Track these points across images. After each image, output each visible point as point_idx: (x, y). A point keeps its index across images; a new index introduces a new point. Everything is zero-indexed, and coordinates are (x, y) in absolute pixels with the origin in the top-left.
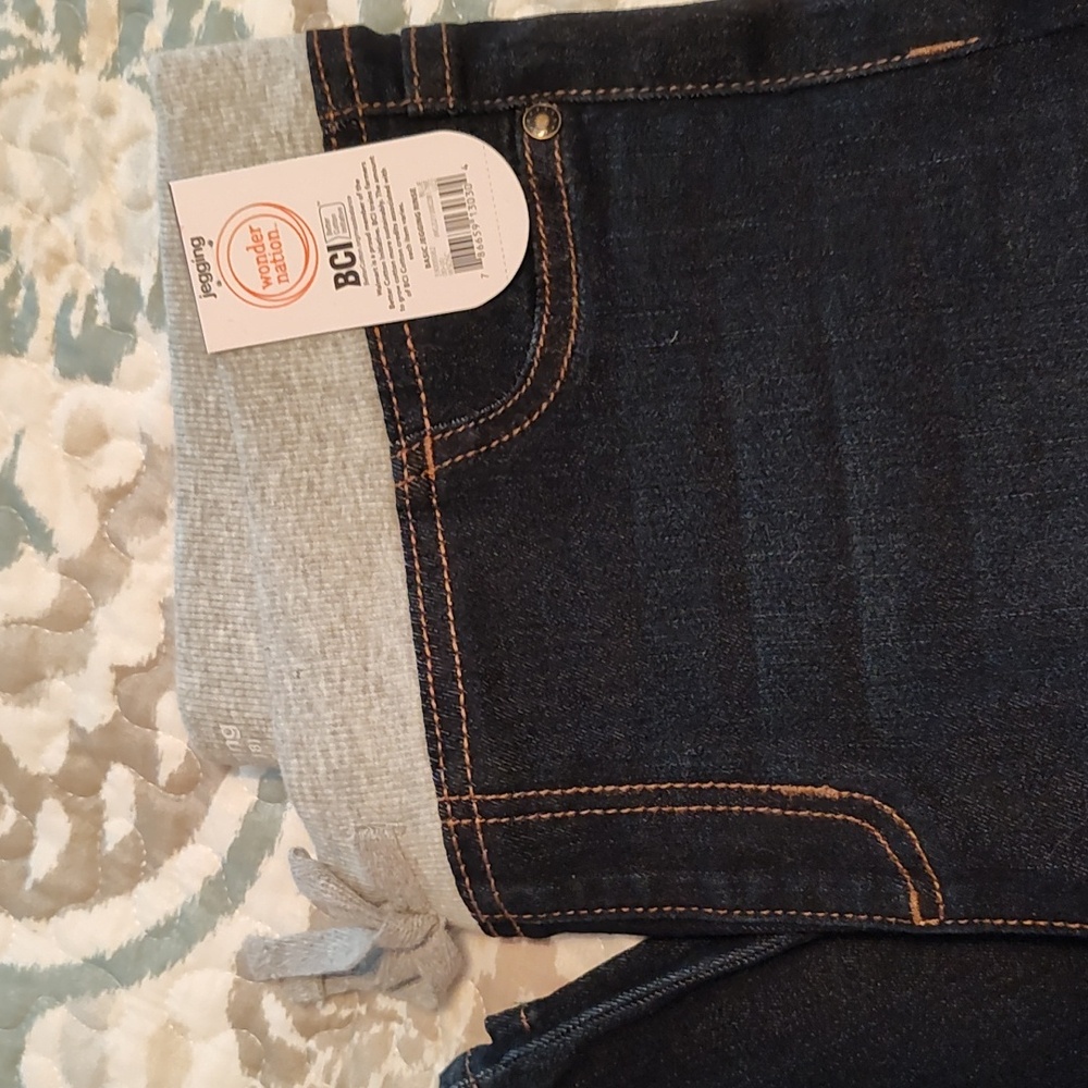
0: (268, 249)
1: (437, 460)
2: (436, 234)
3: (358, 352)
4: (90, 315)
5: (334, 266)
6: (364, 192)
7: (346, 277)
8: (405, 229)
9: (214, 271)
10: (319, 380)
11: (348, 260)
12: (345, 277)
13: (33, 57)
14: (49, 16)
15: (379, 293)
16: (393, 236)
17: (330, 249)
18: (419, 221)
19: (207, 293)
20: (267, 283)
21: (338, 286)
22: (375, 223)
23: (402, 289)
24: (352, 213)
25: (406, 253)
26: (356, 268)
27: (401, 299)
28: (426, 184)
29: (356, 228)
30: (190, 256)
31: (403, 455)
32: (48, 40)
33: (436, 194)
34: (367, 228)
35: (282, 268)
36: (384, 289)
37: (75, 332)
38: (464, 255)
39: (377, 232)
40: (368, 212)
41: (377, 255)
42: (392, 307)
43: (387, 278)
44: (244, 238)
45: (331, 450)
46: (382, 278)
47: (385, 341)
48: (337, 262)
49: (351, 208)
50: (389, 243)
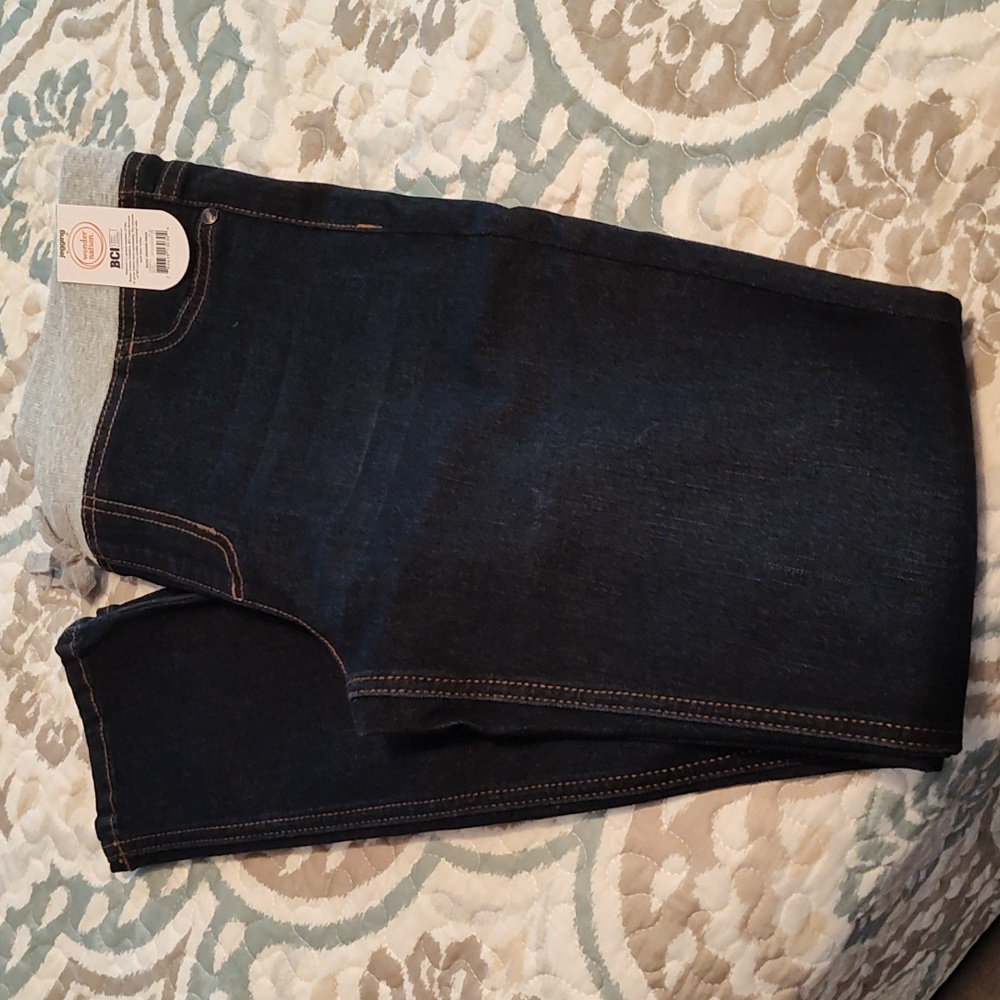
0: (88, 244)
1: (133, 353)
2: (152, 254)
3: (115, 297)
4: (47, 252)
5: (111, 257)
6: (127, 229)
7: (115, 264)
8: (141, 248)
9: (66, 246)
10: (98, 305)
11: (117, 256)
13: (57, 128)
14: (68, 112)
15: (126, 274)
16: (135, 250)
17: (111, 249)
18: (146, 246)
19: (62, 255)
20: (86, 257)
21: (112, 266)
22: (129, 243)
23: (136, 274)
24: (122, 236)
25: (139, 258)
26: (119, 260)
27: (134, 279)
28: (151, 231)
29: (122, 243)
30: (59, 238)
31: (120, 346)
32: (64, 123)
33: (155, 236)
34: (126, 244)
35: (92, 252)
36: (129, 273)
37: (39, 258)
38: (162, 266)
39: (130, 247)
40: (128, 237)
41: (128, 256)
42: (131, 281)
44: (80, 236)
45: (95, 337)
46: (128, 268)
47: (126, 294)
48: (113, 256)
49: (122, 234)
50: (133, 252)
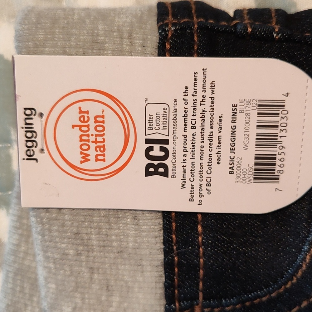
0: (92, 131)
2: (246, 147)
5: (148, 156)
6: (190, 99)
8: (219, 138)
9: (39, 139)
10: (115, 244)
11: (162, 154)
12: (156, 167)
15: (183, 187)
16: (207, 142)
17: (148, 141)
18: (233, 133)
20: (85, 159)
21: (148, 174)
22: (193, 128)
23: (204, 187)
24: (175, 115)
25: (215, 158)
26: (167, 162)
27: (201, 196)
29: (175, 128)
30: (21, 123)
33: (254, 112)
34: (185, 130)
35: (101, 148)
36: (188, 185)
38: (266, 170)
39: (194, 135)
40: (190, 117)
41: (189, 155)
42: (191, 200)
43: (193, 176)
45: (116, 299)
46: (188, 175)
48: (151, 153)
49: (175, 110)
50: (202, 147)
